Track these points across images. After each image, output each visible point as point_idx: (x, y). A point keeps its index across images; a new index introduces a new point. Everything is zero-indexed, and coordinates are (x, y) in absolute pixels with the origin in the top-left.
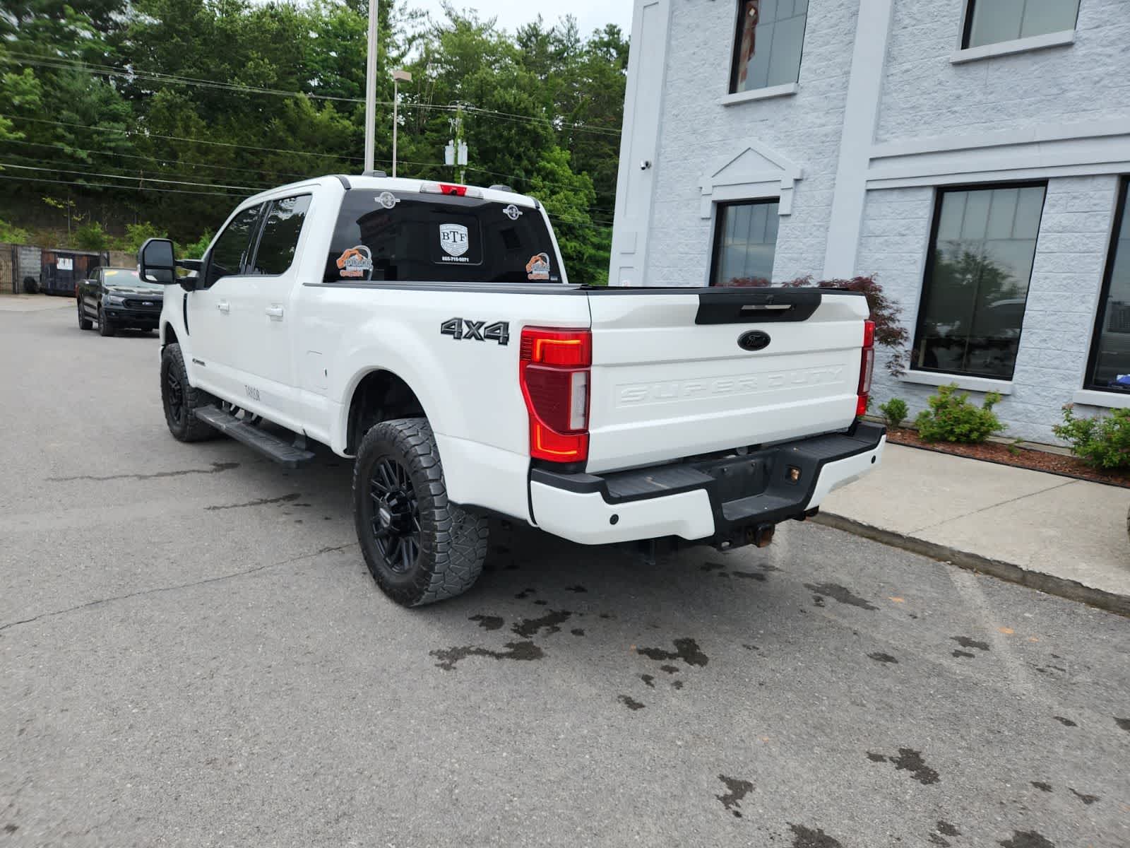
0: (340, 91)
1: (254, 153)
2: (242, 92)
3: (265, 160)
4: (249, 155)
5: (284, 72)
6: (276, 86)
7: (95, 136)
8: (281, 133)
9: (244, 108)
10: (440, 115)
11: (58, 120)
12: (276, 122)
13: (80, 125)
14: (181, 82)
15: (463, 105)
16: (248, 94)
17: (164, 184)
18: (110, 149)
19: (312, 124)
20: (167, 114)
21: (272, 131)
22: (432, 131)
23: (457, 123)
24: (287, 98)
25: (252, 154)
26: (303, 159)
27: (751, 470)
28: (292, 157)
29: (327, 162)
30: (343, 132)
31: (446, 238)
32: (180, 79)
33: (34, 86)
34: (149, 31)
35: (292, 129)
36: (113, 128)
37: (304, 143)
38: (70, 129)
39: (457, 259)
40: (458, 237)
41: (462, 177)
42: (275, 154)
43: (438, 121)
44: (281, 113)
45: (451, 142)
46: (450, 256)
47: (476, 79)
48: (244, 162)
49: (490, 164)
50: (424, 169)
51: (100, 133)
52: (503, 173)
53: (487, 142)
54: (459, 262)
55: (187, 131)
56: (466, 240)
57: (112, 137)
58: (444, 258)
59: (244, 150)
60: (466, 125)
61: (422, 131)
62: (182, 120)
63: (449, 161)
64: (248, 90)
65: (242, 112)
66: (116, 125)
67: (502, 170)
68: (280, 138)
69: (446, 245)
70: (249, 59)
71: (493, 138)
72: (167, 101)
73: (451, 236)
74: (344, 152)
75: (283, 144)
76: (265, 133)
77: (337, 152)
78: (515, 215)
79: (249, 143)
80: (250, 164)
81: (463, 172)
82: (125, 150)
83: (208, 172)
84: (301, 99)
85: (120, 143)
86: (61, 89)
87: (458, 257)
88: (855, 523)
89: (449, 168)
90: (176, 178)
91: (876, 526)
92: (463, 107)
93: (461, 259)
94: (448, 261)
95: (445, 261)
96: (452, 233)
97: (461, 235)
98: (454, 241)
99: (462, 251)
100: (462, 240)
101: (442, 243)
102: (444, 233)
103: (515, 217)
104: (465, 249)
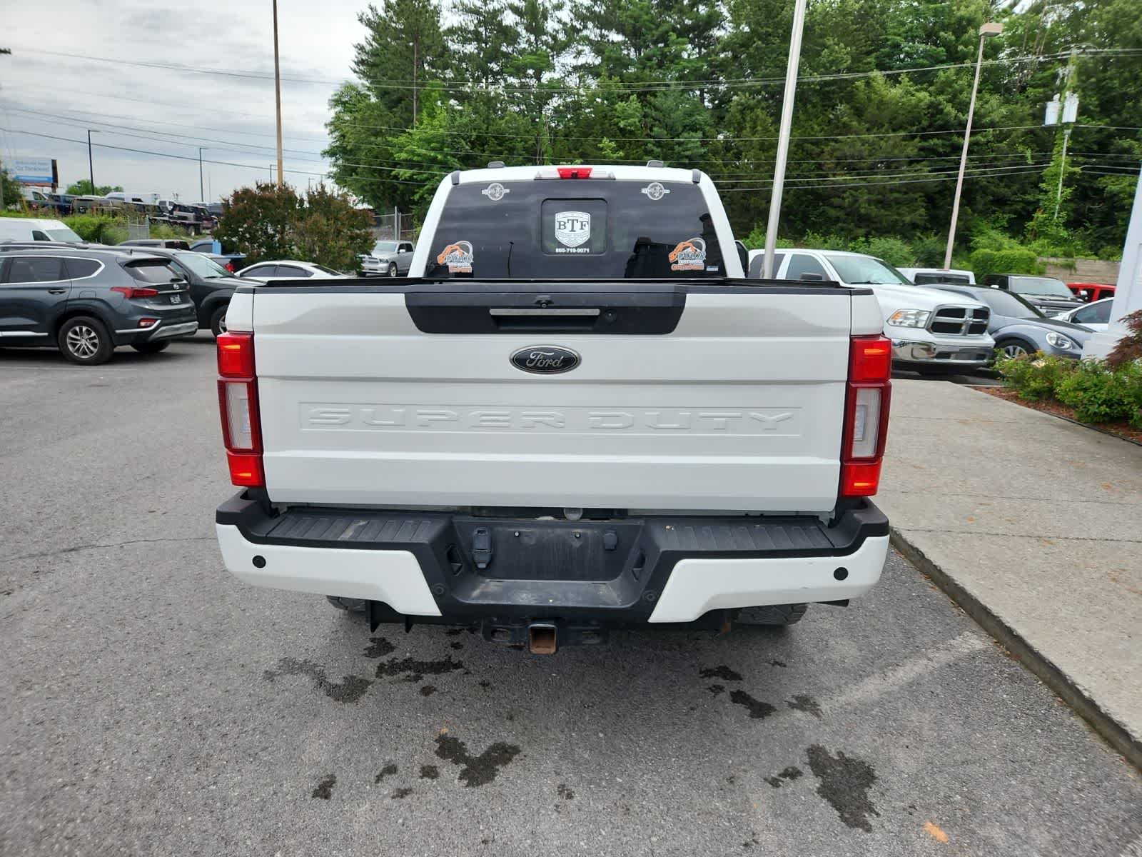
0: (921, 60)
1: (816, 143)
2: (813, 83)
3: (826, 149)
4: (809, 145)
5: (861, 53)
6: (849, 70)
7: (676, 147)
8: (845, 119)
9: (811, 98)
10: (1050, 66)
11: (649, 136)
12: (842, 107)
13: (666, 139)
14: (758, 83)
15: (1080, 48)
16: (819, 83)
17: (727, 184)
18: (687, 157)
19: (882, 104)
20: (739, 117)
21: (836, 117)
22: (1034, 87)
23: (1068, 72)
24: (858, 80)
25: (813, 144)
26: (864, 142)
27: (577, 544)
28: (854, 141)
29: (891, 142)
30: (916, 106)
31: (562, 227)
32: (756, 81)
33: (635, 110)
34: (735, 40)
35: (859, 113)
36: (692, 137)
37: (867, 125)
38: (658, 144)
39: (574, 251)
40: (577, 225)
41: (1067, 137)
42: (836, 141)
43: (1047, 73)
44: (850, 98)
45: (1057, 97)
46: (566, 247)
47: (1108, 12)
48: (805, 153)
49: (1115, 116)
50: (1014, 134)
51: (680, 144)
52: (1134, 126)
53: (1112, 89)
54: (576, 253)
55: (754, 132)
56: (587, 228)
57: (689, 146)
58: (558, 250)
59: (806, 141)
60: (1083, 72)
61: (1023, 89)
62: (751, 119)
63: (1051, 119)
64: (819, 79)
65: (811, 102)
66: (694, 134)
67: (1132, 121)
68: (844, 123)
69: (563, 235)
70: (825, 46)
71: (1124, 83)
72: (742, 104)
73: (569, 226)
74: (915, 128)
75: (846, 129)
76: (830, 121)
77: (905, 129)
78: (656, 194)
79: (813, 133)
80: (810, 155)
81: (1068, 132)
82: (700, 156)
83: (766, 168)
84: (874, 79)
85: (695, 151)
86: (656, 109)
87: (576, 248)
88: (1073, 688)
89: (1050, 129)
90: (738, 177)
91: (1098, 703)
92: (1079, 51)
93: (579, 250)
94: (562, 253)
95: (559, 253)
96: (570, 222)
97: (582, 222)
98: (573, 230)
99: (581, 241)
100: (582, 229)
101: (557, 233)
102: (560, 222)
103: (657, 197)
104: (586, 239)
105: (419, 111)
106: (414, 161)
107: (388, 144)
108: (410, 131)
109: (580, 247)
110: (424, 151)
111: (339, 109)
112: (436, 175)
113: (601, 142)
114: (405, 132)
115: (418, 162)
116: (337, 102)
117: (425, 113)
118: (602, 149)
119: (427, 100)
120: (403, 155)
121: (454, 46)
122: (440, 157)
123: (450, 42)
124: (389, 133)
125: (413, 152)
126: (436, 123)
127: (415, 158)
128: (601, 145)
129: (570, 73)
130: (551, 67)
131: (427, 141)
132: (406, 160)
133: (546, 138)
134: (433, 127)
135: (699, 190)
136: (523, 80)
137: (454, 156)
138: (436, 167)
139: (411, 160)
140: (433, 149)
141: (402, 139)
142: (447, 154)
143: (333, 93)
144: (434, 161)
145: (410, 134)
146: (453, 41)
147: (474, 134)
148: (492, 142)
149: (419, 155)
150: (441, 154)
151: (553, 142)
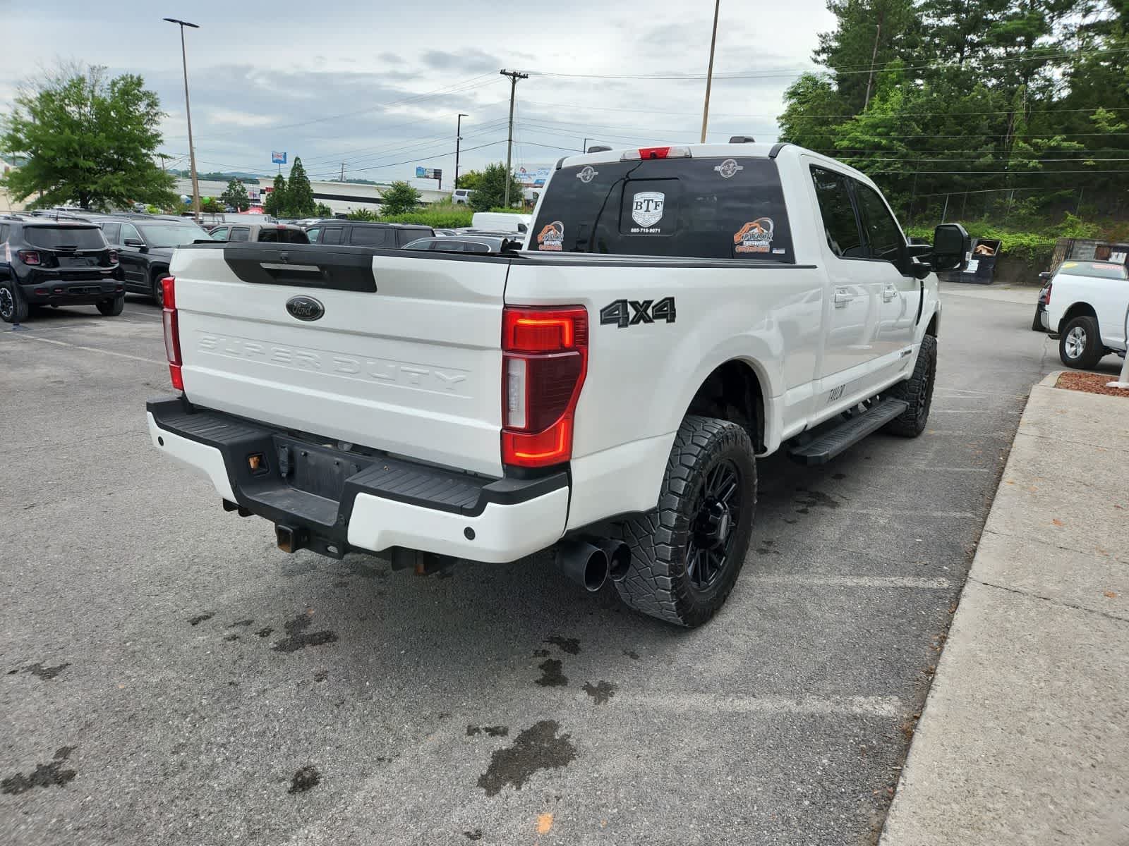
27: (337, 471)
31: (639, 207)
39: (647, 231)
40: (652, 205)
46: (640, 227)
54: (648, 233)
56: (661, 208)
58: (633, 230)
69: (639, 216)
73: (644, 206)
78: (729, 171)
87: (649, 228)
93: (652, 230)
94: (636, 233)
95: (634, 233)
96: (646, 202)
97: (656, 202)
98: (647, 210)
99: (654, 221)
100: (656, 209)
101: (634, 214)
102: (637, 203)
103: (730, 174)
104: (658, 219)
105: (873, 94)
106: (856, 149)
107: (833, 133)
108: (857, 117)
109: (652, 227)
110: (867, 137)
111: (794, 100)
112: (878, 162)
113: (1094, 113)
114: (851, 119)
115: (860, 149)
116: (793, 94)
117: (877, 98)
118: (1095, 122)
119: (883, 83)
120: (845, 143)
121: (926, 21)
122: (884, 142)
123: (924, 17)
124: (835, 121)
125: (855, 139)
126: (888, 105)
127: (857, 146)
128: (1094, 117)
129: (1073, 35)
130: (1048, 31)
131: (874, 126)
132: (847, 148)
133: (1020, 114)
134: (884, 111)
135: (775, 165)
136: (1009, 49)
137: (901, 140)
138: (879, 153)
139: (852, 148)
140: (879, 135)
141: (847, 126)
142: (894, 139)
143: (791, 85)
144: (877, 146)
145: (857, 120)
146: (928, 16)
147: (929, 115)
148: (950, 122)
149: (861, 142)
150: (886, 139)
151: (1029, 117)
